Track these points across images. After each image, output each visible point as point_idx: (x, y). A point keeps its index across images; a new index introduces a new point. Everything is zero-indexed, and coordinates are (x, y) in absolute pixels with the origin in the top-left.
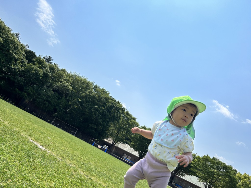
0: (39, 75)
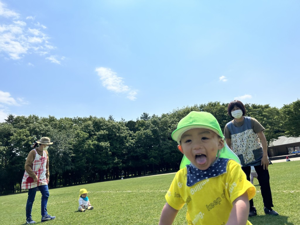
0: (150, 135)
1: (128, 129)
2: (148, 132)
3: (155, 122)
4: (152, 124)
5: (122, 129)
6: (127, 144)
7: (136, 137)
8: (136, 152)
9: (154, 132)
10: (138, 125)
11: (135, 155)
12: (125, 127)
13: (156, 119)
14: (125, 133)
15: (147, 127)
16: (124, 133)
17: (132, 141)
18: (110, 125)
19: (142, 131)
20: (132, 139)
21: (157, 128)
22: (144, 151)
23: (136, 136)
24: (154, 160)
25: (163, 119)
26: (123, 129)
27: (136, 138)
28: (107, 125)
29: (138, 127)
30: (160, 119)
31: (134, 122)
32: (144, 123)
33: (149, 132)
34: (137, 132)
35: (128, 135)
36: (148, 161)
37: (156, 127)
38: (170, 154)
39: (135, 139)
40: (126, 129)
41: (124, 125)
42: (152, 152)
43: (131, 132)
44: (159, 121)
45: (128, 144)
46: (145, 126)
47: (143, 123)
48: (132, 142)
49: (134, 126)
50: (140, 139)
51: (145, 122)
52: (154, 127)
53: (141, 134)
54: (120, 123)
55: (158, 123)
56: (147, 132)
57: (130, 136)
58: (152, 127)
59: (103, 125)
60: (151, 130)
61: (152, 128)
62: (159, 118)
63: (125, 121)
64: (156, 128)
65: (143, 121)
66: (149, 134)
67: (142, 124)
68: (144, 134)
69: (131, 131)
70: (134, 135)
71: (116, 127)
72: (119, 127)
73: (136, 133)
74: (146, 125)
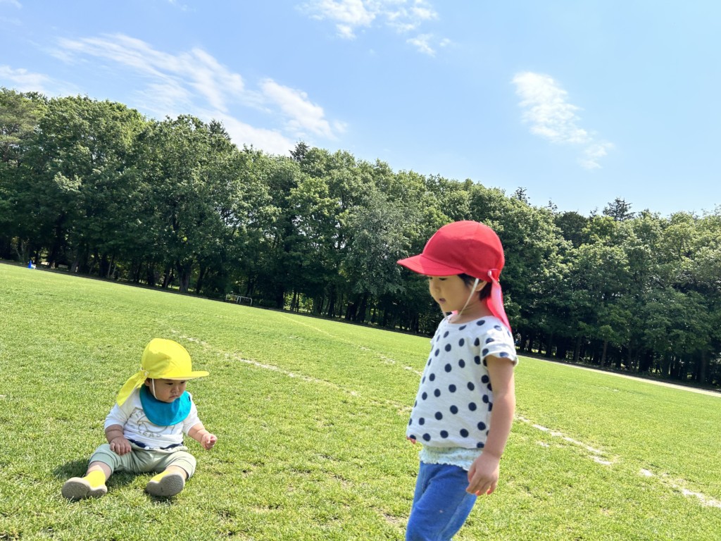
1: (560, 234)
2: (617, 254)
3: (645, 231)
4: (633, 235)
5: (542, 229)
6: (547, 271)
7: (575, 257)
8: (567, 298)
9: (636, 257)
10: (591, 228)
11: (562, 304)
12: (554, 225)
13: (650, 223)
14: (547, 240)
15: (617, 240)
16: (544, 241)
17: (564, 265)
18: (513, 212)
19: (599, 248)
20: (564, 262)
21: (647, 248)
22: (590, 300)
23: (578, 255)
24: (612, 331)
25: (677, 226)
26: (546, 230)
27: (577, 261)
28: (507, 210)
29: (589, 234)
30: (663, 226)
31: (582, 219)
32: (612, 226)
33: (619, 253)
34: (583, 246)
35: (557, 248)
36: (593, 329)
37: (645, 244)
38: (669, 329)
39: (573, 263)
40: (553, 232)
41: (550, 221)
42: (611, 308)
43: (565, 243)
44: (659, 231)
45: (550, 272)
46: (611, 235)
47: (607, 225)
48: (563, 269)
49: (579, 228)
50: (586, 268)
51: (613, 223)
52: (639, 244)
53: (595, 253)
54: (541, 212)
55: (655, 236)
56: (613, 251)
57: (562, 251)
58: (632, 241)
59: (495, 207)
60: (627, 251)
61: (632, 244)
62: (661, 222)
63: (557, 211)
64: (642, 248)
65: (609, 221)
66: (618, 260)
67: (604, 230)
68: (604, 255)
69: (567, 239)
70: (572, 253)
71: (529, 219)
72: (537, 221)
73: (581, 247)
74: (615, 233)
